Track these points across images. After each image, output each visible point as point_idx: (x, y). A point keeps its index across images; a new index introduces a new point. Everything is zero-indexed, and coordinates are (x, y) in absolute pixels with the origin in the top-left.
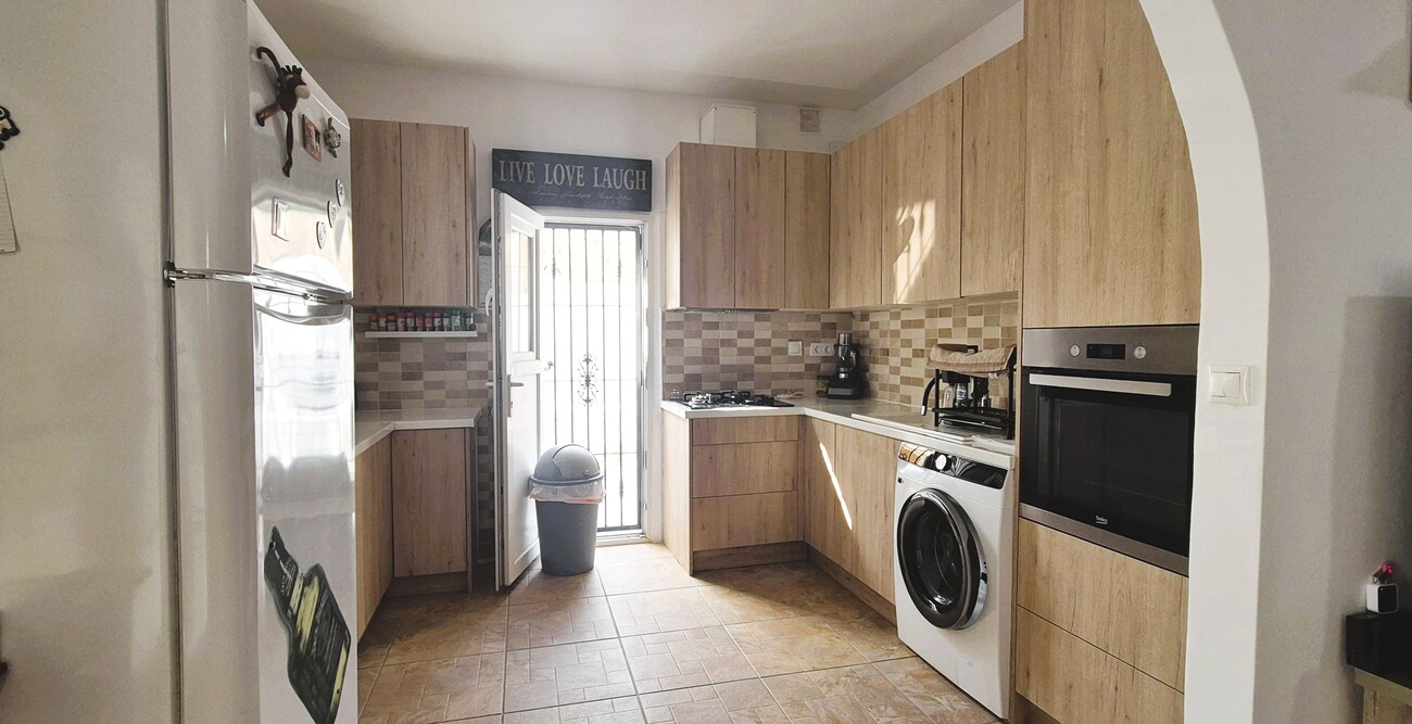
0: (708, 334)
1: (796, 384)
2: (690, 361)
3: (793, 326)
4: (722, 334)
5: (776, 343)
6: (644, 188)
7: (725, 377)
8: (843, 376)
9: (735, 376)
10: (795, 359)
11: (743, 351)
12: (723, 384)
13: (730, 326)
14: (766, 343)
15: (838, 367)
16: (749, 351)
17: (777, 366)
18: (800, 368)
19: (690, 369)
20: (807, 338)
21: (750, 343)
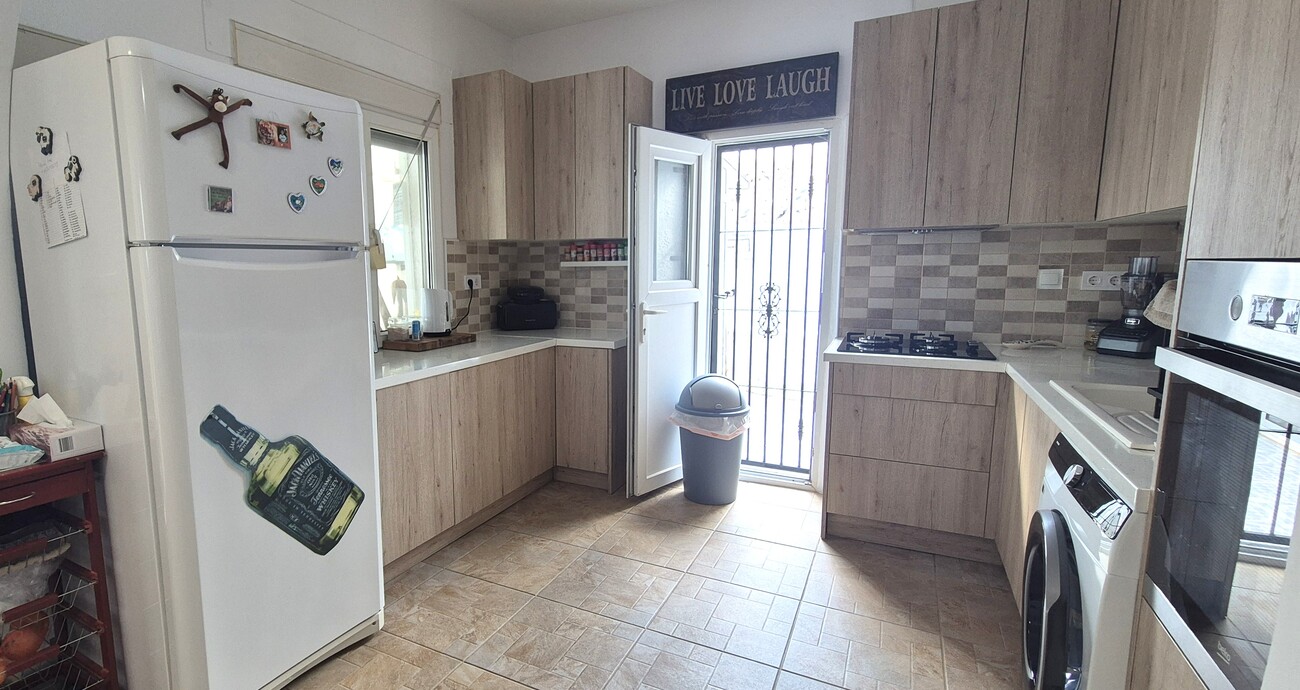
0: (903, 261)
1: (1052, 328)
2: (876, 292)
3: (1048, 248)
4: (928, 260)
5: (1014, 271)
6: (827, 88)
7: (927, 315)
8: (1131, 322)
9: (941, 315)
10: (1050, 294)
11: (955, 282)
12: (925, 324)
13: (939, 249)
14: (1000, 271)
15: (1126, 308)
16: (970, 282)
17: (1014, 301)
18: (1060, 307)
19: (875, 303)
20: (1074, 264)
21: (970, 271)
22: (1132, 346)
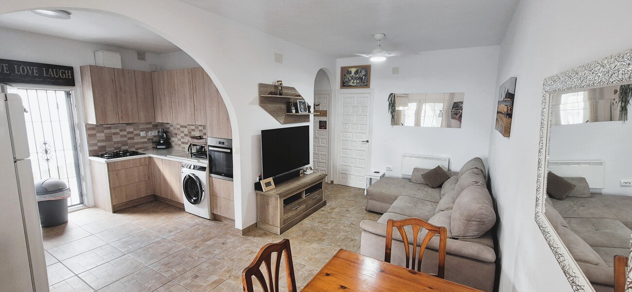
0: (106, 131)
1: (145, 145)
2: (99, 141)
3: (141, 127)
4: (113, 131)
5: (135, 132)
6: (70, 77)
7: (116, 146)
8: (162, 142)
9: (120, 145)
10: (144, 137)
11: (122, 136)
12: (116, 149)
13: (116, 128)
14: (132, 133)
15: (160, 139)
16: (125, 136)
17: (137, 140)
18: (146, 140)
19: (100, 144)
20: (147, 130)
21: (125, 133)
22: (164, 147)
